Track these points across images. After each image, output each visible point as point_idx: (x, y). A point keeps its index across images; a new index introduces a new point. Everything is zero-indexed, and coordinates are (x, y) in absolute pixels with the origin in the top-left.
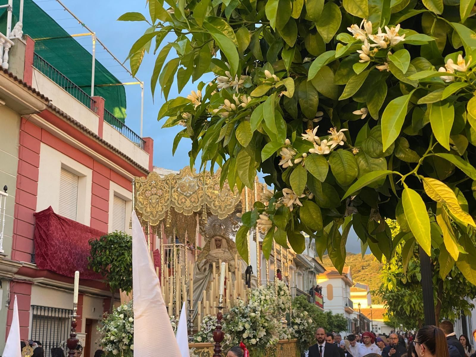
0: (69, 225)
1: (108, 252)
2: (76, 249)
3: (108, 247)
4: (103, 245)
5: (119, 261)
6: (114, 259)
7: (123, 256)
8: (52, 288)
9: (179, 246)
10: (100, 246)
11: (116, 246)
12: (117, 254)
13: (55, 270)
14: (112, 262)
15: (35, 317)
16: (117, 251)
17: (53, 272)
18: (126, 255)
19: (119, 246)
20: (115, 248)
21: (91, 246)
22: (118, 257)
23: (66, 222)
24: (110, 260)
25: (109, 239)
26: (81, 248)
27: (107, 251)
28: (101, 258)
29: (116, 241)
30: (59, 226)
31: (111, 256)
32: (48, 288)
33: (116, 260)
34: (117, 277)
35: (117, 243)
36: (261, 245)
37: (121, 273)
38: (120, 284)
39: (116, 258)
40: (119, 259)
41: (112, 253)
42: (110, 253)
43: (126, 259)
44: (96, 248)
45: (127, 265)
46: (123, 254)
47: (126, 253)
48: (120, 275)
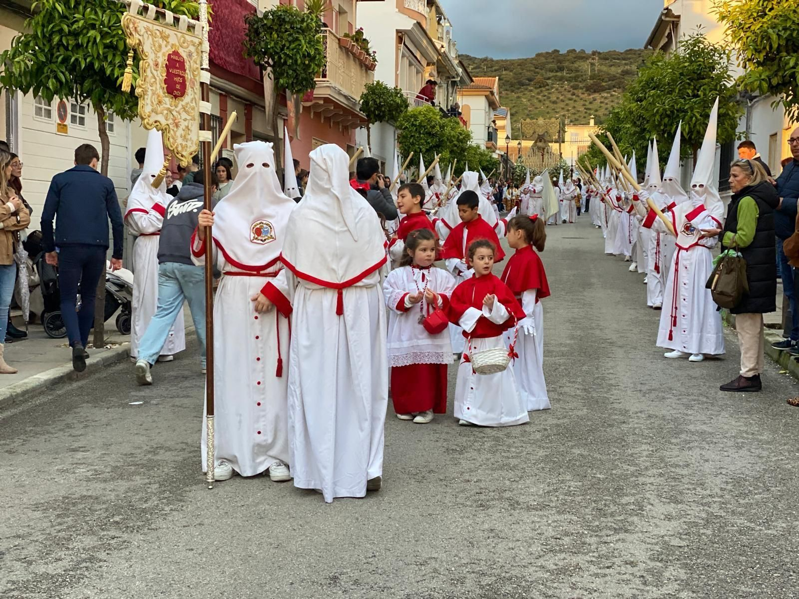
1: (276, 36)
3: (275, 28)
4: (269, 25)
5: (293, 50)
6: (284, 45)
7: (297, 43)
9: (326, 31)
10: (263, 26)
11: (288, 27)
12: (290, 38)
14: (282, 49)
16: (290, 35)
18: (303, 41)
19: (291, 28)
20: (286, 30)
21: (248, 25)
22: (290, 42)
24: (280, 47)
25: (278, 15)
26: (232, 28)
27: (274, 33)
29: (287, 20)
31: (281, 41)
33: (288, 48)
34: (290, 72)
35: (289, 22)
36: (401, 36)
37: (295, 67)
38: (293, 82)
39: (287, 44)
40: (293, 46)
41: (282, 38)
42: (278, 37)
43: (302, 47)
44: (258, 28)
45: (304, 55)
46: (297, 39)
47: (301, 38)
48: (294, 71)
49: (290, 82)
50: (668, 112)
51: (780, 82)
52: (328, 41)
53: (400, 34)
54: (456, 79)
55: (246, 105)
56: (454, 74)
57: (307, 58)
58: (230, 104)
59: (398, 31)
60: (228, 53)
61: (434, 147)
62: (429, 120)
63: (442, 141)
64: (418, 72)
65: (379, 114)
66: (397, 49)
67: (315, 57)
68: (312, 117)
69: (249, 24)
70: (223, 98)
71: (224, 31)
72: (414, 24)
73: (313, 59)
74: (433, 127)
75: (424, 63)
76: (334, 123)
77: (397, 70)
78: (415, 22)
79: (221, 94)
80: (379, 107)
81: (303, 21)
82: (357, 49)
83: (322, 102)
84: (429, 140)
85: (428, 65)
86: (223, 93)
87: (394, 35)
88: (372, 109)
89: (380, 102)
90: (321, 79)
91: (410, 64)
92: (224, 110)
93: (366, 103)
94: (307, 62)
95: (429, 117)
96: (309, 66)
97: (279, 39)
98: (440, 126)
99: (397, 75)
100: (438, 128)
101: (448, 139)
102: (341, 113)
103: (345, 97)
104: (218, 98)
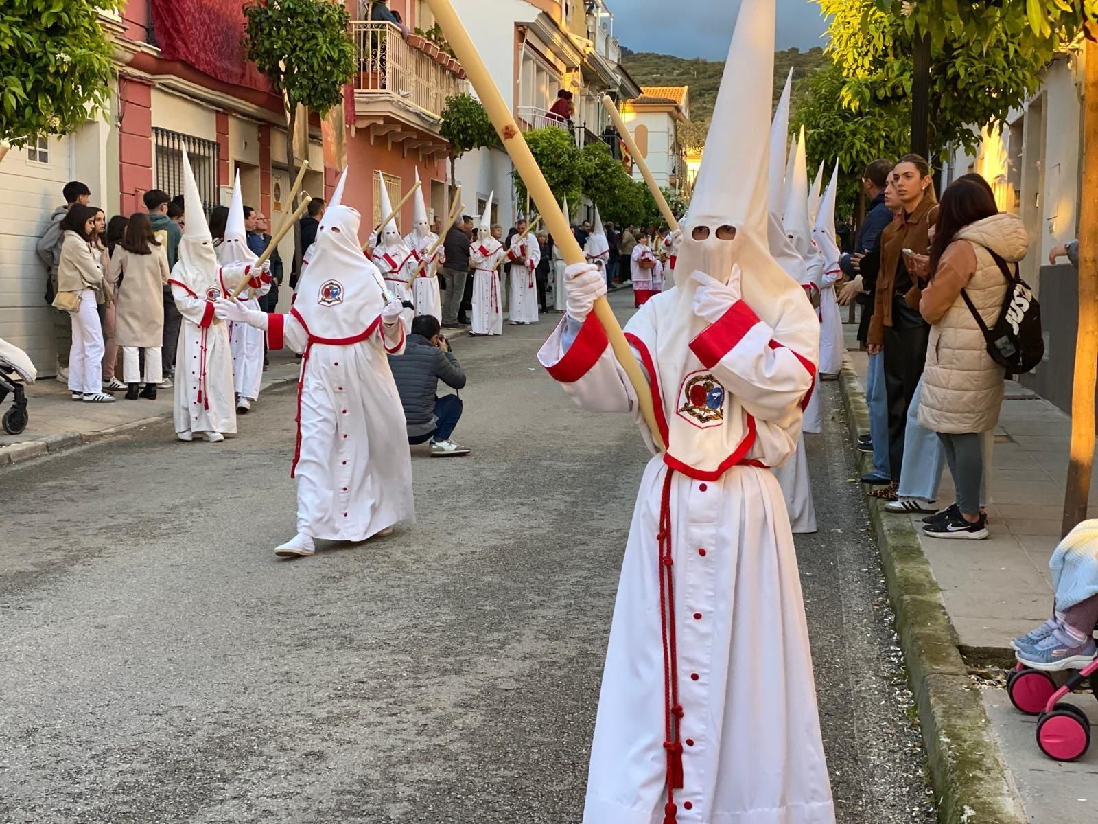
1: (284, 33)
2: (218, 23)
3: (284, 21)
4: (275, 17)
5: (308, 51)
6: (296, 45)
7: (314, 42)
8: (180, 97)
9: (385, 25)
10: (267, 19)
11: (301, 19)
12: (304, 36)
13: (193, 61)
14: (293, 51)
15: (160, 149)
16: (304, 31)
17: (189, 66)
18: (321, 41)
19: (306, 21)
20: (299, 25)
21: (247, 18)
22: (304, 42)
24: (290, 48)
25: (287, 5)
26: (227, 21)
27: (282, 28)
28: (272, 43)
29: (299, 10)
31: (292, 41)
32: (176, 96)
33: (301, 49)
34: (305, 82)
35: (301, 13)
36: (521, 30)
37: (311, 75)
38: (309, 96)
39: (300, 44)
40: (308, 46)
41: (293, 35)
42: (288, 33)
43: (321, 48)
44: (260, 22)
45: (323, 58)
46: (314, 37)
47: (319, 34)
48: (311, 79)
49: (305, 94)
50: (825, 138)
51: (889, 95)
52: (388, 39)
53: (521, 29)
54: (613, 90)
55: (260, 126)
56: (610, 83)
57: (329, 63)
58: (232, 124)
59: (517, 25)
60: (220, 55)
61: (562, 183)
62: (555, 147)
63: (572, 175)
64: (552, 80)
65: (465, 139)
66: (517, 49)
67: (339, 61)
68: (372, 143)
69: (250, 16)
70: (219, 115)
71: (213, 26)
72: (540, 15)
73: (336, 64)
74: (560, 156)
75: (562, 67)
76: (409, 150)
77: (516, 76)
78: (541, 11)
79: (217, 112)
80: (464, 129)
81: (322, 12)
82: (434, 49)
83: (381, 122)
84: (554, 174)
85: (569, 70)
86: (221, 110)
87: (511, 32)
88: (455, 132)
89: (465, 123)
91: (539, 70)
92: (222, 131)
93: (446, 125)
94: (328, 68)
95: (553, 142)
96: (331, 72)
97: (290, 37)
98: (568, 154)
99: (516, 87)
100: (566, 157)
101: (580, 173)
102: (415, 137)
103: (417, 115)
104: (214, 116)
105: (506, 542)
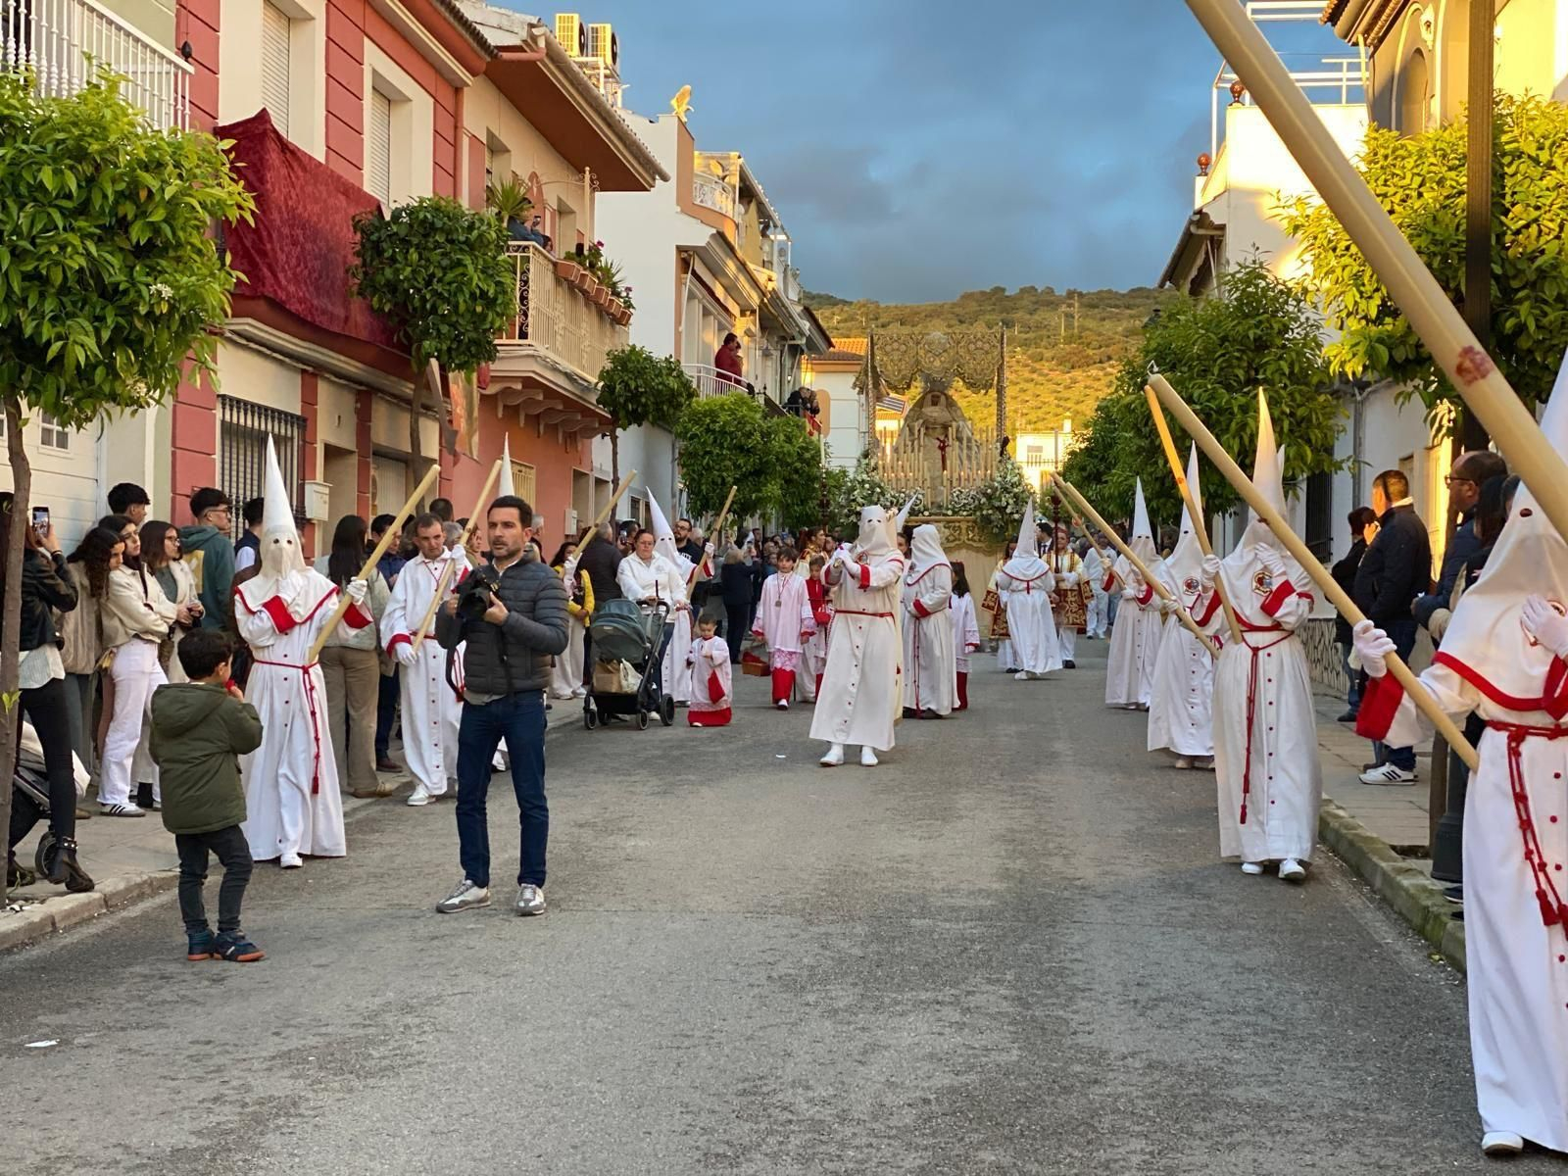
0: (304, 169)
1: (415, 256)
2: (314, 242)
3: (415, 241)
4: (402, 234)
5: (450, 284)
6: (432, 275)
7: (460, 270)
8: (259, 353)
9: (527, 247)
11: (439, 237)
12: (445, 262)
13: (282, 298)
14: (428, 283)
15: (228, 429)
16: (445, 255)
17: (277, 305)
18: (471, 268)
19: (447, 240)
20: (437, 245)
21: (359, 236)
22: (445, 270)
23: (298, 159)
24: (424, 279)
25: (421, 216)
26: (327, 241)
27: (412, 250)
28: (397, 272)
29: (439, 224)
30: (284, 171)
31: (426, 268)
33: (440, 280)
34: (445, 329)
35: (442, 230)
36: (686, 257)
37: (454, 319)
38: (449, 349)
39: (439, 274)
40: (450, 276)
41: (428, 260)
42: (421, 258)
43: (471, 279)
44: (379, 240)
45: (473, 295)
46: (459, 263)
47: (468, 261)
48: (453, 326)
49: (445, 347)
51: (1411, 357)
52: (531, 267)
53: (684, 255)
54: (798, 342)
55: (359, 392)
56: (794, 333)
57: (479, 301)
58: (323, 388)
59: (680, 249)
60: (317, 289)
61: (751, 474)
62: (742, 422)
63: (767, 462)
64: (721, 328)
65: (635, 411)
66: (679, 283)
67: (495, 299)
68: (500, 415)
69: (363, 232)
70: (307, 376)
71: (309, 246)
72: (713, 236)
73: (490, 303)
74: (749, 435)
75: (735, 309)
76: (547, 426)
77: (678, 322)
78: (714, 231)
79: (304, 371)
80: (635, 396)
81: (471, 227)
82: (591, 283)
83: (519, 386)
84: (741, 461)
85: (743, 314)
86: (310, 369)
87: (671, 260)
88: (622, 400)
89: (637, 388)
90: (517, 341)
91: (706, 313)
92: (309, 400)
93: (609, 389)
94: (479, 309)
95: (740, 414)
96: (483, 317)
97: (423, 262)
98: (762, 433)
99: (678, 335)
100: (757, 436)
101: (777, 459)
102: (560, 407)
103: (568, 376)
104: (298, 379)
105: (963, 1079)
